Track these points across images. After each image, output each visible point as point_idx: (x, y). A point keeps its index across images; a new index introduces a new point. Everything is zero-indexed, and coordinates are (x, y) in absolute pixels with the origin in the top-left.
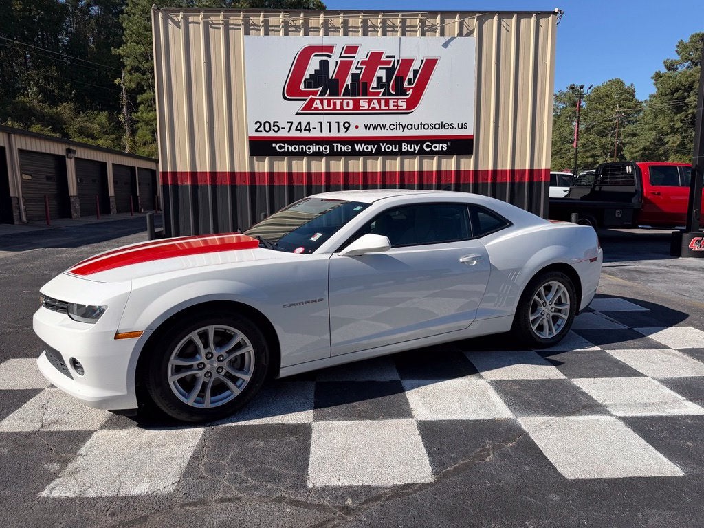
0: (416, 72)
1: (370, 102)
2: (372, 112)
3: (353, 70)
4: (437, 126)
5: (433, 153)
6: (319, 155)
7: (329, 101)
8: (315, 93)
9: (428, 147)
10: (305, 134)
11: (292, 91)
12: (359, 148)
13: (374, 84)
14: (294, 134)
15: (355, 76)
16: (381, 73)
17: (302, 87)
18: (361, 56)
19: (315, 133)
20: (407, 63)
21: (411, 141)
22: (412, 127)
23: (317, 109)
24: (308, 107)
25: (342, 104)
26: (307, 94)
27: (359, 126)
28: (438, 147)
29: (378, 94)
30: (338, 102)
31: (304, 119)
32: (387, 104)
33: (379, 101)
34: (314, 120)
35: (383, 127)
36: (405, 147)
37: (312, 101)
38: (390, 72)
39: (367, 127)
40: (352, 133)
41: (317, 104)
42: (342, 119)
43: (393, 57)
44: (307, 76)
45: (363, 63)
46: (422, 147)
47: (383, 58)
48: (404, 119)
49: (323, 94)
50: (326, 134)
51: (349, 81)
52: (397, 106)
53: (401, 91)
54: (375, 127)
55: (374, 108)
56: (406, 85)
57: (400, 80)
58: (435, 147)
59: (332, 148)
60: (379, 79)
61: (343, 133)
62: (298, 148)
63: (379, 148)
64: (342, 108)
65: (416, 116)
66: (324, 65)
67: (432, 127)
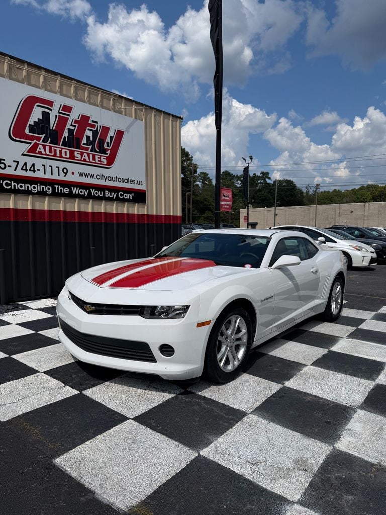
0: (111, 138)
1: (82, 154)
2: (84, 163)
3: (68, 126)
4: (126, 181)
5: (124, 200)
6: (42, 194)
7: (50, 148)
8: (39, 139)
9: (121, 195)
10: (30, 174)
11: (17, 132)
12: (75, 191)
13: (84, 141)
14: (20, 172)
15: (70, 131)
16: (89, 133)
17: (27, 131)
18: (74, 116)
19: (39, 175)
20: (106, 130)
21: (112, 189)
22: (111, 179)
23: (40, 153)
24: (33, 149)
25: (61, 152)
26: (32, 138)
27: (75, 173)
28: (127, 196)
29: (87, 149)
30: (58, 150)
31: (30, 161)
32: (94, 159)
33: (88, 154)
34: (39, 163)
35: (92, 176)
36: (107, 194)
37: (36, 145)
38: (95, 133)
39: (81, 175)
40: (69, 178)
41: (40, 148)
42: (62, 165)
43: (97, 122)
44: (31, 122)
45: (76, 122)
46: (117, 195)
47: (90, 122)
48: (106, 172)
49: (45, 140)
50: (48, 176)
51: (66, 134)
52: (100, 161)
53: (103, 151)
54: (86, 175)
55: (85, 160)
56: (105, 146)
57: (102, 141)
58: (126, 196)
59: (54, 189)
60: (88, 137)
61: (62, 177)
62: (24, 187)
63: (90, 192)
64: (61, 156)
65: (111, 172)
66: (46, 116)
67: (123, 180)
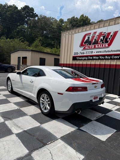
0: (111, 36)
1: (98, 45)
2: (99, 48)
3: (95, 38)
4: (116, 51)
5: (114, 59)
6: (85, 60)
7: (89, 46)
8: (86, 45)
9: (113, 57)
10: (83, 55)
11: (82, 45)
12: (94, 58)
13: (100, 41)
14: (81, 55)
15: (95, 39)
16: (102, 38)
17: (84, 44)
18: (97, 34)
19: (85, 55)
20: (109, 34)
21: (108, 55)
22: (109, 51)
23: (86, 48)
24: (84, 48)
25: (91, 47)
26: (84, 45)
27: (95, 52)
28: (116, 57)
29: (100, 43)
30: (91, 46)
31: (83, 51)
32: (102, 46)
33: (100, 45)
34: (85, 51)
35: (101, 52)
36: (106, 57)
38: (104, 37)
39: (97, 52)
40: (93, 54)
41: (86, 47)
42: (91, 50)
43: (105, 33)
44: (85, 41)
45: (98, 36)
46: (111, 57)
47: (103, 33)
48: (107, 50)
49: (87, 45)
50: (87, 54)
52: (105, 46)
53: (106, 42)
54: (99, 52)
55: (99, 47)
56: (108, 40)
57: (107, 39)
58: (115, 57)
59: (88, 58)
60: (101, 39)
61: (91, 54)
62: (81, 58)
63: (99, 57)
64: (91, 48)
65: (110, 48)
66: (89, 38)
67: (115, 51)
